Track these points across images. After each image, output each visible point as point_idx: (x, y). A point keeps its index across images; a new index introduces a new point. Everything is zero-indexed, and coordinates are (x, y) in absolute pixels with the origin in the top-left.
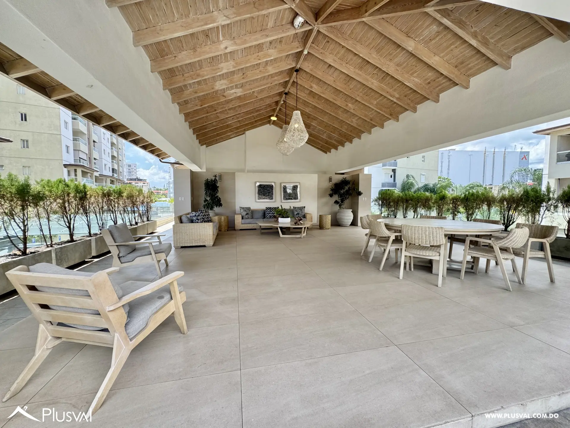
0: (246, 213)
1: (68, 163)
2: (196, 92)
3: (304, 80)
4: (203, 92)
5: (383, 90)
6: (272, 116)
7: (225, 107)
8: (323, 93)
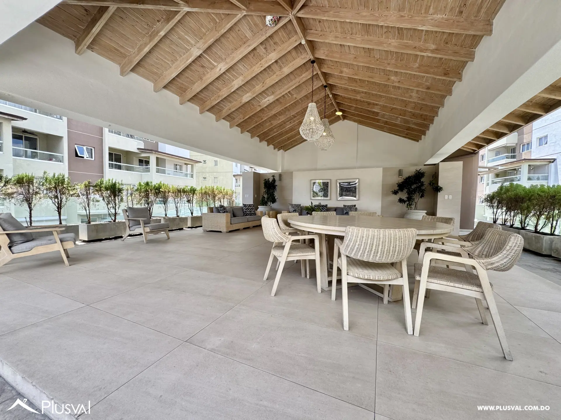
0: (294, 209)
1: (236, 174)
2: (230, 109)
3: (333, 67)
4: (234, 107)
5: (407, 47)
6: (336, 111)
7: (269, 115)
8: (356, 74)
